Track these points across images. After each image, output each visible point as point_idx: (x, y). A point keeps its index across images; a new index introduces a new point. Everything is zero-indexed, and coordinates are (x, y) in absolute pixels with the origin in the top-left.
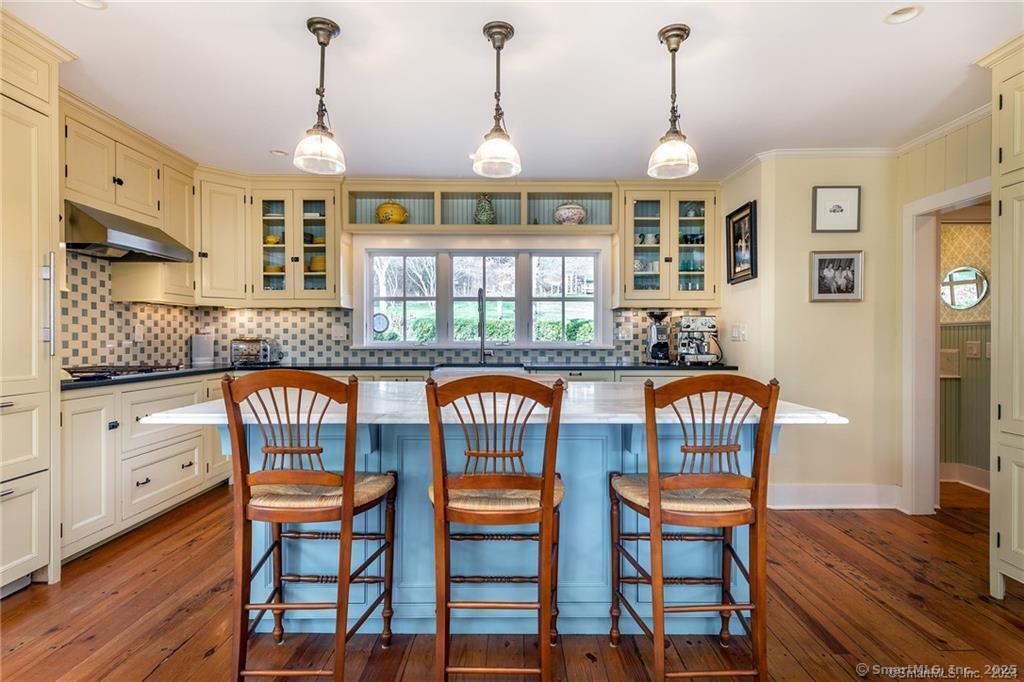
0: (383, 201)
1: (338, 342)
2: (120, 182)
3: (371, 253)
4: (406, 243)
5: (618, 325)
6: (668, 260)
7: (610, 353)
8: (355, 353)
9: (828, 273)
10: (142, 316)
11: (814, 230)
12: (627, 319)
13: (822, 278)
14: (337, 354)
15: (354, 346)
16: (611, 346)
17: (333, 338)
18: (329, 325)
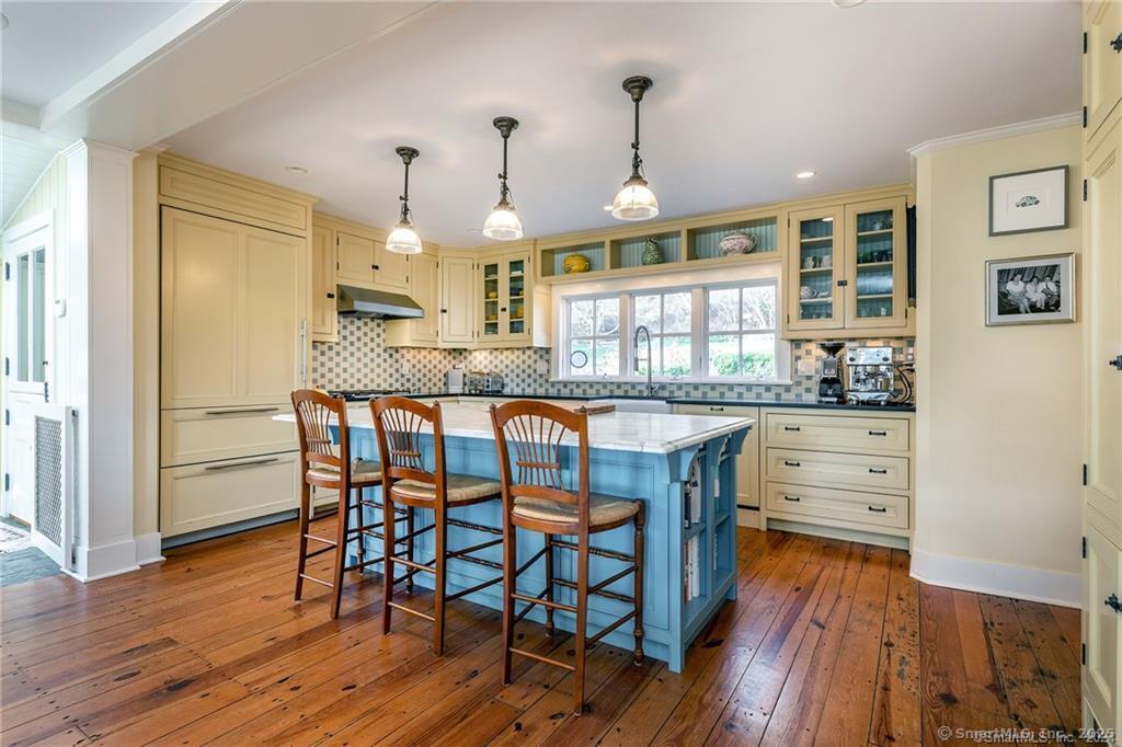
0: (567, 254)
1: (541, 376)
2: (377, 268)
3: (568, 300)
4: (598, 288)
5: (798, 358)
6: (842, 283)
7: (788, 389)
8: (553, 385)
9: (1014, 287)
10: (408, 356)
11: (992, 234)
12: (808, 352)
13: (1003, 296)
14: (541, 385)
15: (552, 379)
16: (788, 382)
17: (538, 372)
18: (535, 362)
